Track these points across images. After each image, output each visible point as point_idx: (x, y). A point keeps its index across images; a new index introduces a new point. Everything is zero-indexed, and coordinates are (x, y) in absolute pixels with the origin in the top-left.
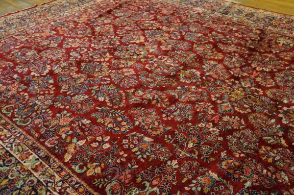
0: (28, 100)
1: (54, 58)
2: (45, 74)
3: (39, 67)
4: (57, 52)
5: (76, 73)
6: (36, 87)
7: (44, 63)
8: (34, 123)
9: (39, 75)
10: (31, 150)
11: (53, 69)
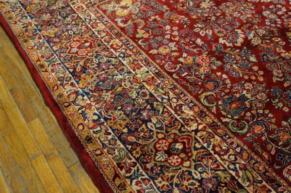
0: (232, 87)
1: (243, 18)
2: (239, 44)
3: (226, 30)
4: (242, 8)
5: (284, 49)
6: (234, 66)
7: (231, 25)
8: (253, 131)
9: (231, 45)
10: (267, 182)
11: (249, 38)
